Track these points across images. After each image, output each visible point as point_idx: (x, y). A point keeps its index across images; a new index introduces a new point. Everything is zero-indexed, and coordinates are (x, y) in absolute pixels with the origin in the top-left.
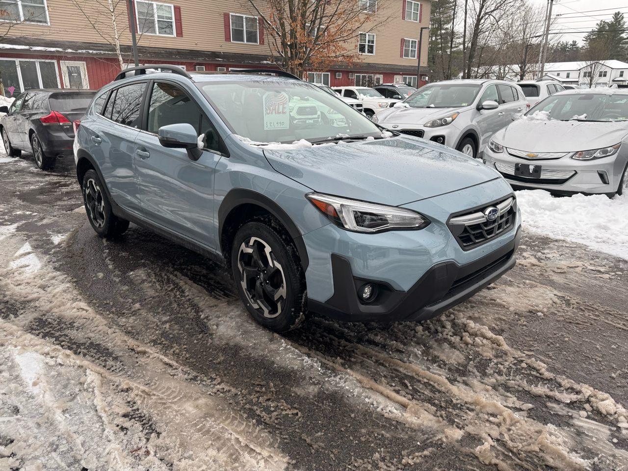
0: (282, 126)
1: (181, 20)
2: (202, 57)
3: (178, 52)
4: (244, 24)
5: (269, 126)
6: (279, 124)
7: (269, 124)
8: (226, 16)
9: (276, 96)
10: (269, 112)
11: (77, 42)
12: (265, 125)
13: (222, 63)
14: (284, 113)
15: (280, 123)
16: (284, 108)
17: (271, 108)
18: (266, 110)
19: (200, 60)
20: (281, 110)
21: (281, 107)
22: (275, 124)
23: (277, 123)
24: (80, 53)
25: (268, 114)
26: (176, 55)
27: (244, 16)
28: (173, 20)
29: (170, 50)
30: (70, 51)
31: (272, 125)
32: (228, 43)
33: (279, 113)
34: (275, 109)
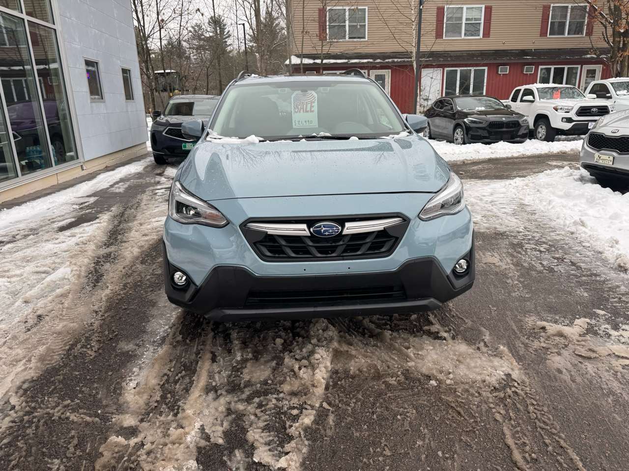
0: (310, 125)
1: (490, 19)
2: (507, 56)
3: (482, 53)
4: (569, 14)
5: (297, 125)
6: (307, 123)
7: (297, 123)
8: (546, 8)
9: (304, 95)
10: (297, 110)
11: (387, 53)
12: (294, 124)
13: (530, 61)
14: (313, 111)
15: (308, 121)
16: (311, 107)
17: (300, 107)
18: (295, 108)
19: (505, 60)
20: (308, 109)
21: (309, 106)
22: (304, 122)
23: (306, 122)
24: (386, 62)
25: (296, 112)
26: (478, 56)
27: (570, 6)
28: (482, 21)
29: (473, 52)
30: (378, 61)
31: (300, 123)
32: (544, 39)
33: (307, 112)
34: (303, 108)
